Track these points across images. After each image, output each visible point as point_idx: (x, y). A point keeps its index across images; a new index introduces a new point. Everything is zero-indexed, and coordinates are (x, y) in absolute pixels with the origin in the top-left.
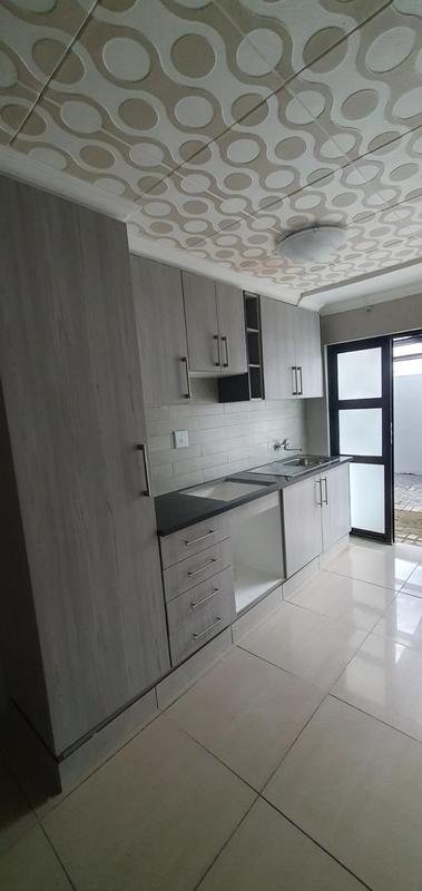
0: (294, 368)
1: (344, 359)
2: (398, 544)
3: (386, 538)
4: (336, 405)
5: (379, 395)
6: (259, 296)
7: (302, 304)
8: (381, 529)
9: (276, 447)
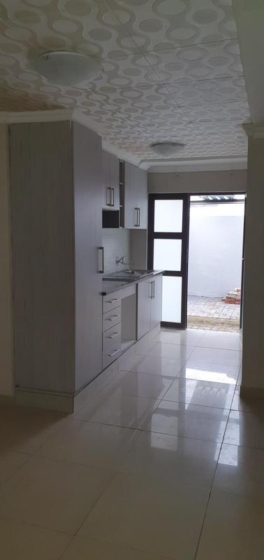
0: (136, 209)
1: (159, 204)
2: (188, 329)
3: (182, 326)
4: (152, 235)
5: (180, 231)
6: (124, 162)
7: (140, 166)
8: (179, 321)
9: (117, 262)
